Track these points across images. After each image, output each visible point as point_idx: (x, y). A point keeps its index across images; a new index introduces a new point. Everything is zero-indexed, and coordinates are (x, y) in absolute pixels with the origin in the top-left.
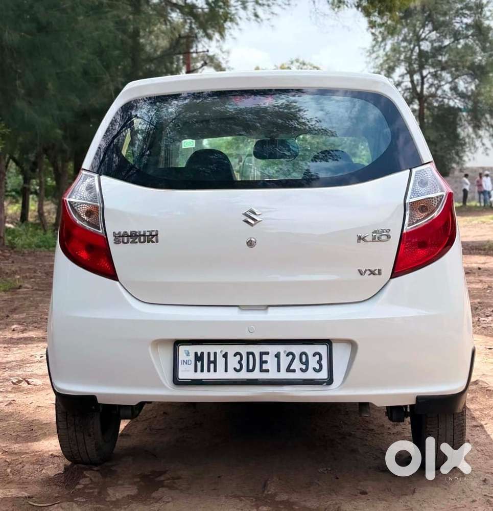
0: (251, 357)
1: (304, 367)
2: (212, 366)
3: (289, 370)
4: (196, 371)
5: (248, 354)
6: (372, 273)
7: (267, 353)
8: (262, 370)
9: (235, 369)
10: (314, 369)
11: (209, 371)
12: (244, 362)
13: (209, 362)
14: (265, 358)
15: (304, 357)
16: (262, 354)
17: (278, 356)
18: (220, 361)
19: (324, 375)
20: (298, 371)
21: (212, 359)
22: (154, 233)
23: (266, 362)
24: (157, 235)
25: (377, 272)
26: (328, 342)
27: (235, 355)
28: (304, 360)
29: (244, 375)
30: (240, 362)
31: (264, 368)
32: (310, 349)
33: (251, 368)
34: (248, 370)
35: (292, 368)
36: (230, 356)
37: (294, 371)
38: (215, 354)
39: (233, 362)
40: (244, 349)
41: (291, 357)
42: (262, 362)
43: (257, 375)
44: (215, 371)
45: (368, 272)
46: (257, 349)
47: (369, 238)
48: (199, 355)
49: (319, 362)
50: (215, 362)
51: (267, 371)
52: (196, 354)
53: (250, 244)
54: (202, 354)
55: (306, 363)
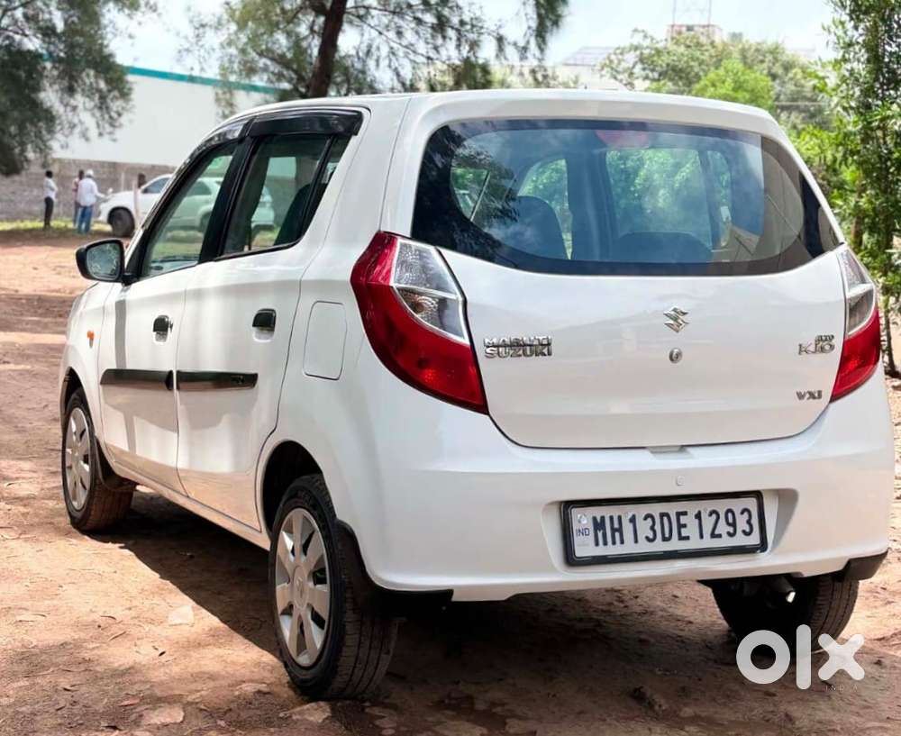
0: (665, 519)
1: (731, 530)
2: (617, 535)
3: (713, 535)
4: (597, 544)
5: (662, 515)
6: (812, 395)
7: (685, 513)
8: (681, 538)
9: (647, 538)
10: (744, 532)
11: (614, 543)
12: (658, 527)
13: (614, 531)
14: (683, 520)
15: (730, 515)
16: (679, 514)
17: (698, 516)
18: (628, 529)
19: (754, 539)
20: (725, 536)
21: (616, 526)
22: (545, 342)
23: (685, 526)
24: (549, 344)
25: (816, 395)
26: (757, 495)
27: (645, 519)
28: (731, 520)
29: (659, 546)
30: (652, 528)
31: (683, 535)
32: (737, 505)
33: (667, 535)
34: (665, 539)
35: (717, 532)
36: (639, 521)
37: (720, 536)
38: (620, 518)
39: (644, 528)
40: (656, 509)
41: (714, 516)
42: (681, 526)
43: (675, 545)
44: (622, 542)
45: (808, 396)
46: (672, 509)
47: (812, 348)
48: (599, 520)
49: (749, 522)
50: (620, 530)
51: (687, 538)
52: (595, 519)
53: (674, 358)
54: (603, 518)
55: (734, 525)
